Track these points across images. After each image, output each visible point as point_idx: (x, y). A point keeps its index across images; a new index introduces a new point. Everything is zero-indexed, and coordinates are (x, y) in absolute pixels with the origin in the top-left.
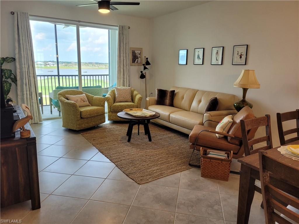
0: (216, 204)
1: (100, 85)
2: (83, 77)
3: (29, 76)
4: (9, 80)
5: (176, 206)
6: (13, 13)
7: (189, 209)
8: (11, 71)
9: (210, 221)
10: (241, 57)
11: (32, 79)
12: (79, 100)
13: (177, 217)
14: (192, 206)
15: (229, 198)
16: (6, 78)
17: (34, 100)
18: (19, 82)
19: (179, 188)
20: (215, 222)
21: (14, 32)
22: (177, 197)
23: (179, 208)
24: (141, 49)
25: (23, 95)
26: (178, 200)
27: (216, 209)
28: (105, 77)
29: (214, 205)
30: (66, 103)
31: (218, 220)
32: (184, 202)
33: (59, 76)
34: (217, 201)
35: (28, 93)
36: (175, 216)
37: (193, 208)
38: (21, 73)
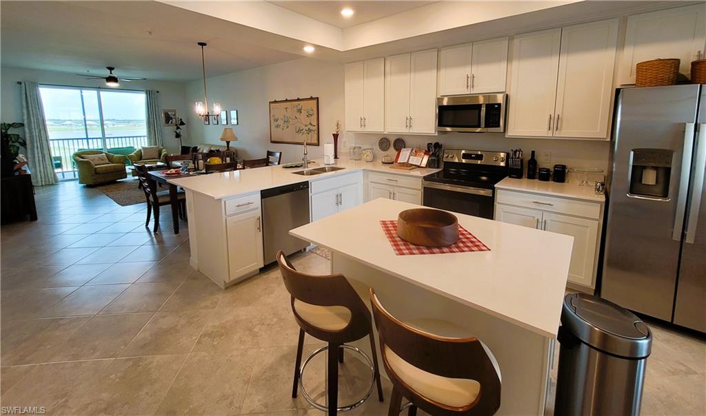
1: (132, 146)
2: (107, 140)
3: (41, 140)
4: (17, 144)
6: (20, 83)
8: (18, 135)
11: (44, 142)
12: (96, 158)
16: (13, 142)
17: (48, 161)
18: (29, 146)
21: (21, 100)
24: (175, 111)
25: (34, 157)
28: (142, 138)
30: (81, 161)
33: (87, 139)
35: (40, 155)
38: (32, 137)
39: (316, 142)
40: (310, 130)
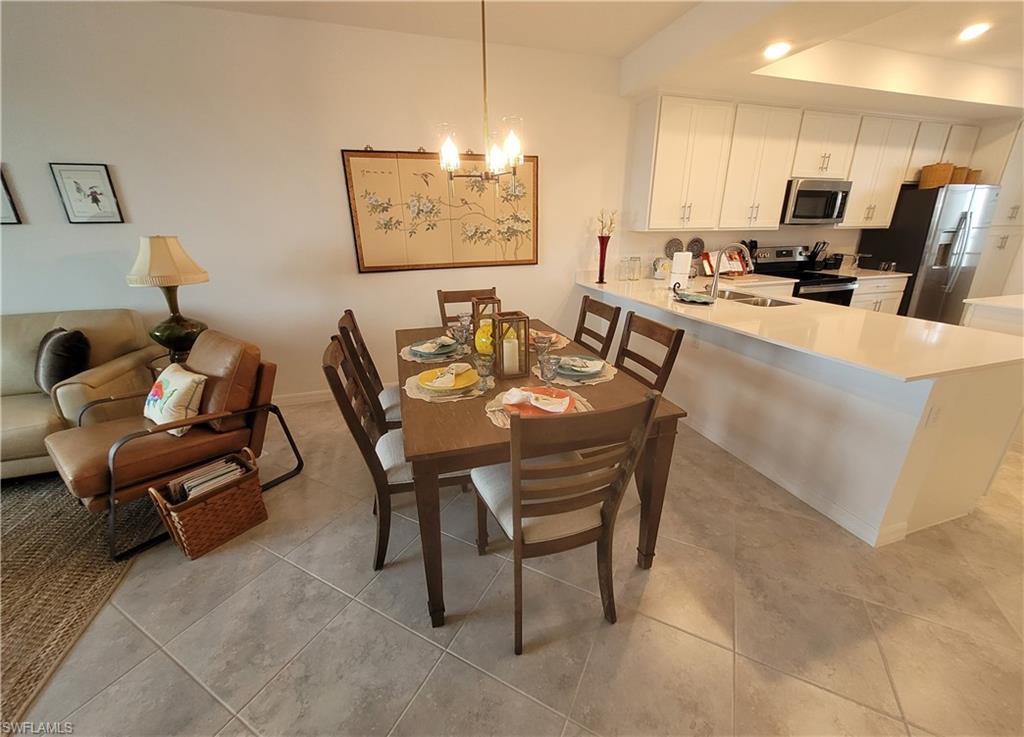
0: (304, 585)
5: (215, 699)
7: (258, 661)
9: (332, 630)
10: (96, 200)
13: (253, 719)
14: (259, 647)
15: (309, 550)
19: (160, 648)
20: (345, 622)
22: (187, 677)
23: (227, 694)
26: (198, 679)
27: (314, 596)
29: (302, 592)
31: (346, 611)
32: (224, 662)
34: (297, 579)
36: (246, 727)
37: (267, 647)
39: (530, 257)
40: (512, 232)
